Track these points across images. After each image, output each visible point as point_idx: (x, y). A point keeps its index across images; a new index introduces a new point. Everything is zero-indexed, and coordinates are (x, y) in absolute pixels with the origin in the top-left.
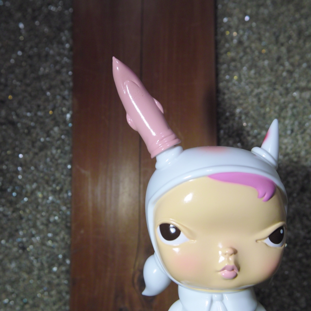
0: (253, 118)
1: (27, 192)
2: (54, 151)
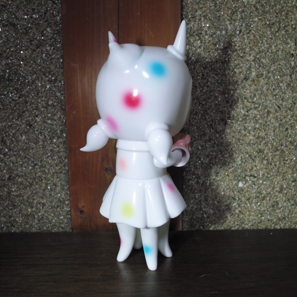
0: (211, 20)
1: (29, 82)
2: (48, 48)
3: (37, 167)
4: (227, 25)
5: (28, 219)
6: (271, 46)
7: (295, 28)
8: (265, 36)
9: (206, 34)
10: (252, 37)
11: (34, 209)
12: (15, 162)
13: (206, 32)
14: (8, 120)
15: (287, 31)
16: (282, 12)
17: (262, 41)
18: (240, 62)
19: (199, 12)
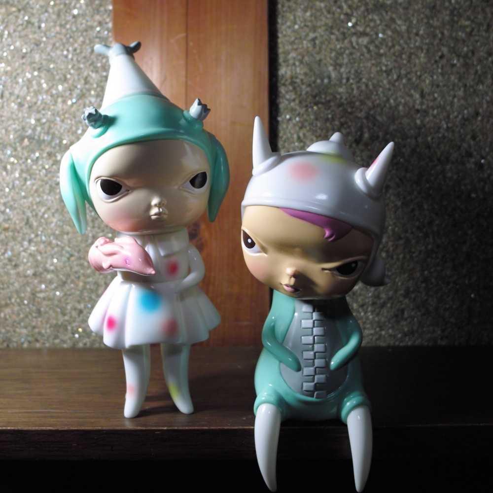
3: (73, 259)
4: (329, 71)
5: (58, 332)
6: (388, 100)
7: (420, 76)
8: (380, 86)
9: (303, 83)
10: (363, 87)
11: (66, 318)
12: (43, 251)
13: (302, 80)
14: (36, 195)
15: (409, 79)
16: (402, 54)
17: (377, 92)
18: (348, 120)
19: (293, 55)
